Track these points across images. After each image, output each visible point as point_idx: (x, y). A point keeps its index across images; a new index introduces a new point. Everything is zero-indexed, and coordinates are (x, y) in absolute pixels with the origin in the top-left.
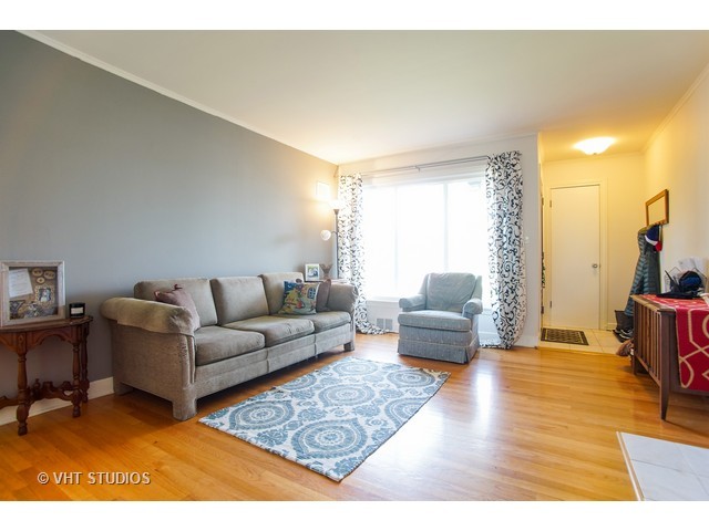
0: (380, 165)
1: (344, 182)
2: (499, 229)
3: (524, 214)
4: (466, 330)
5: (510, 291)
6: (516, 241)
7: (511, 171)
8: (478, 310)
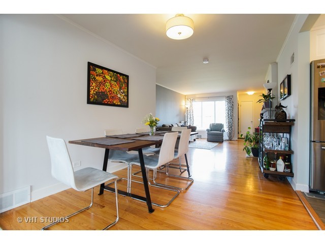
0: (197, 96)
1: (188, 100)
2: (228, 113)
3: (234, 110)
4: (222, 135)
5: (231, 127)
6: (232, 116)
7: (231, 100)
8: (224, 131)
